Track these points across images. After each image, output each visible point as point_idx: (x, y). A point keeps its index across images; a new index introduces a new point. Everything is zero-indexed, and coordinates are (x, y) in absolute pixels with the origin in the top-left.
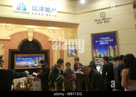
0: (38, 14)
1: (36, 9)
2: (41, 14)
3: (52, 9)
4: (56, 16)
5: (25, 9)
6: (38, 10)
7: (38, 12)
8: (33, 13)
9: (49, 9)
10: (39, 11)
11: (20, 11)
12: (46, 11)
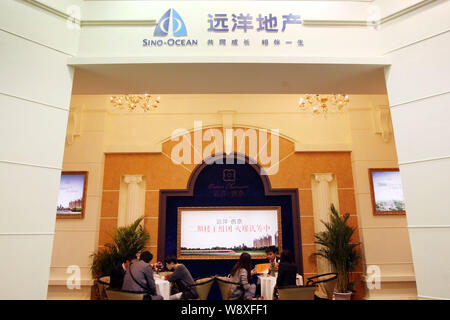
0: (229, 42)
1: (223, 25)
2: (241, 42)
3: (284, 17)
4: (300, 43)
5: (183, 32)
6: (230, 28)
7: (229, 36)
8: (210, 42)
9: (270, 20)
10: (233, 29)
11: (165, 39)
12: (261, 29)
